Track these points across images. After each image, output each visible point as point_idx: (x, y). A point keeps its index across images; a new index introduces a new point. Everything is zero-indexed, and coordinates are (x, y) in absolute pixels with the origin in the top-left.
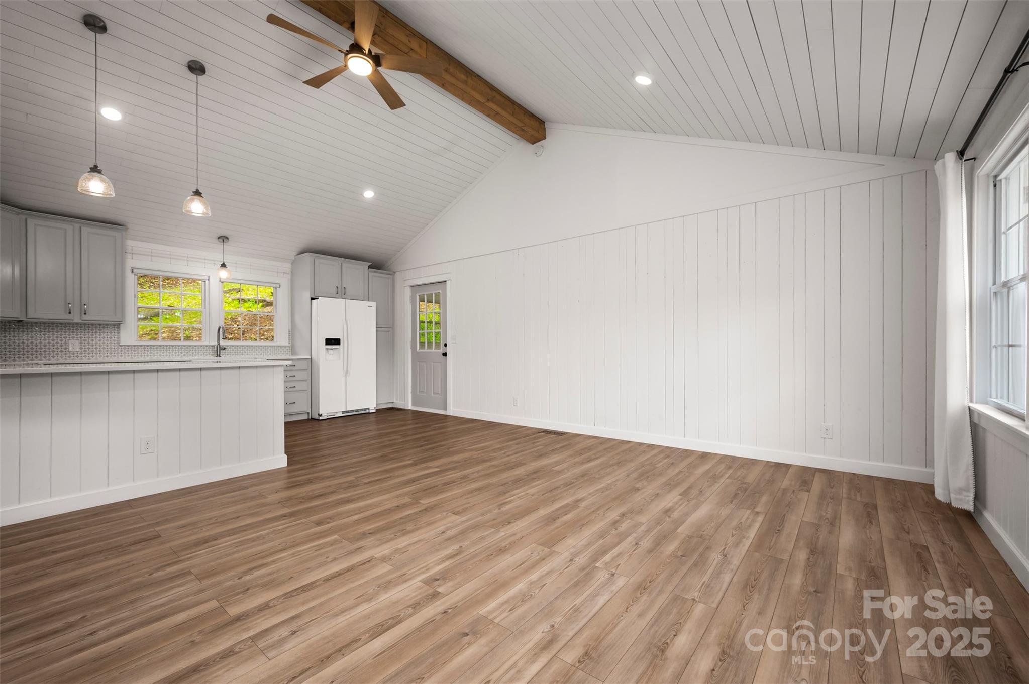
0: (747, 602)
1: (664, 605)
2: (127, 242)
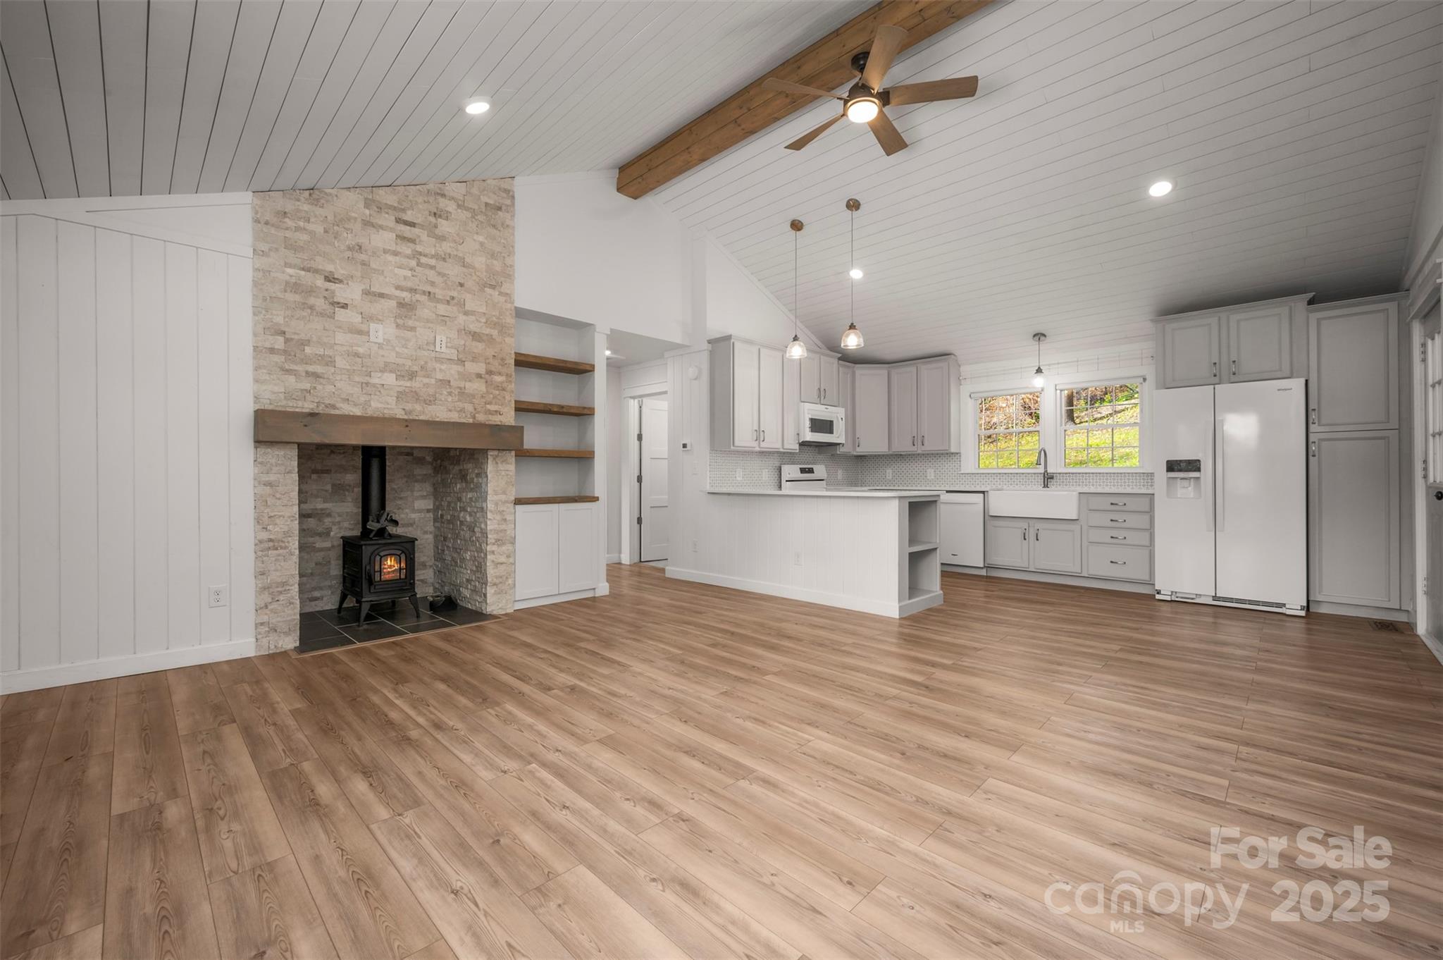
0: (345, 858)
1: (417, 792)
2: (962, 369)
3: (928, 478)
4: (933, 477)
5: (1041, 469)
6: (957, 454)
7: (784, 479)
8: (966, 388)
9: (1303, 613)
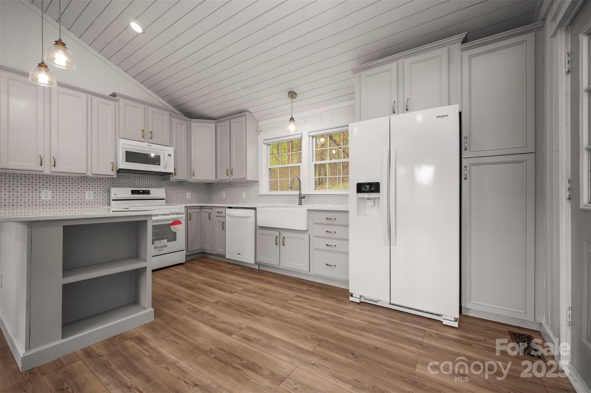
2: (260, 124)
3: (243, 198)
4: (245, 198)
5: (297, 193)
6: (257, 181)
7: (112, 198)
8: (262, 137)
9: (456, 325)
